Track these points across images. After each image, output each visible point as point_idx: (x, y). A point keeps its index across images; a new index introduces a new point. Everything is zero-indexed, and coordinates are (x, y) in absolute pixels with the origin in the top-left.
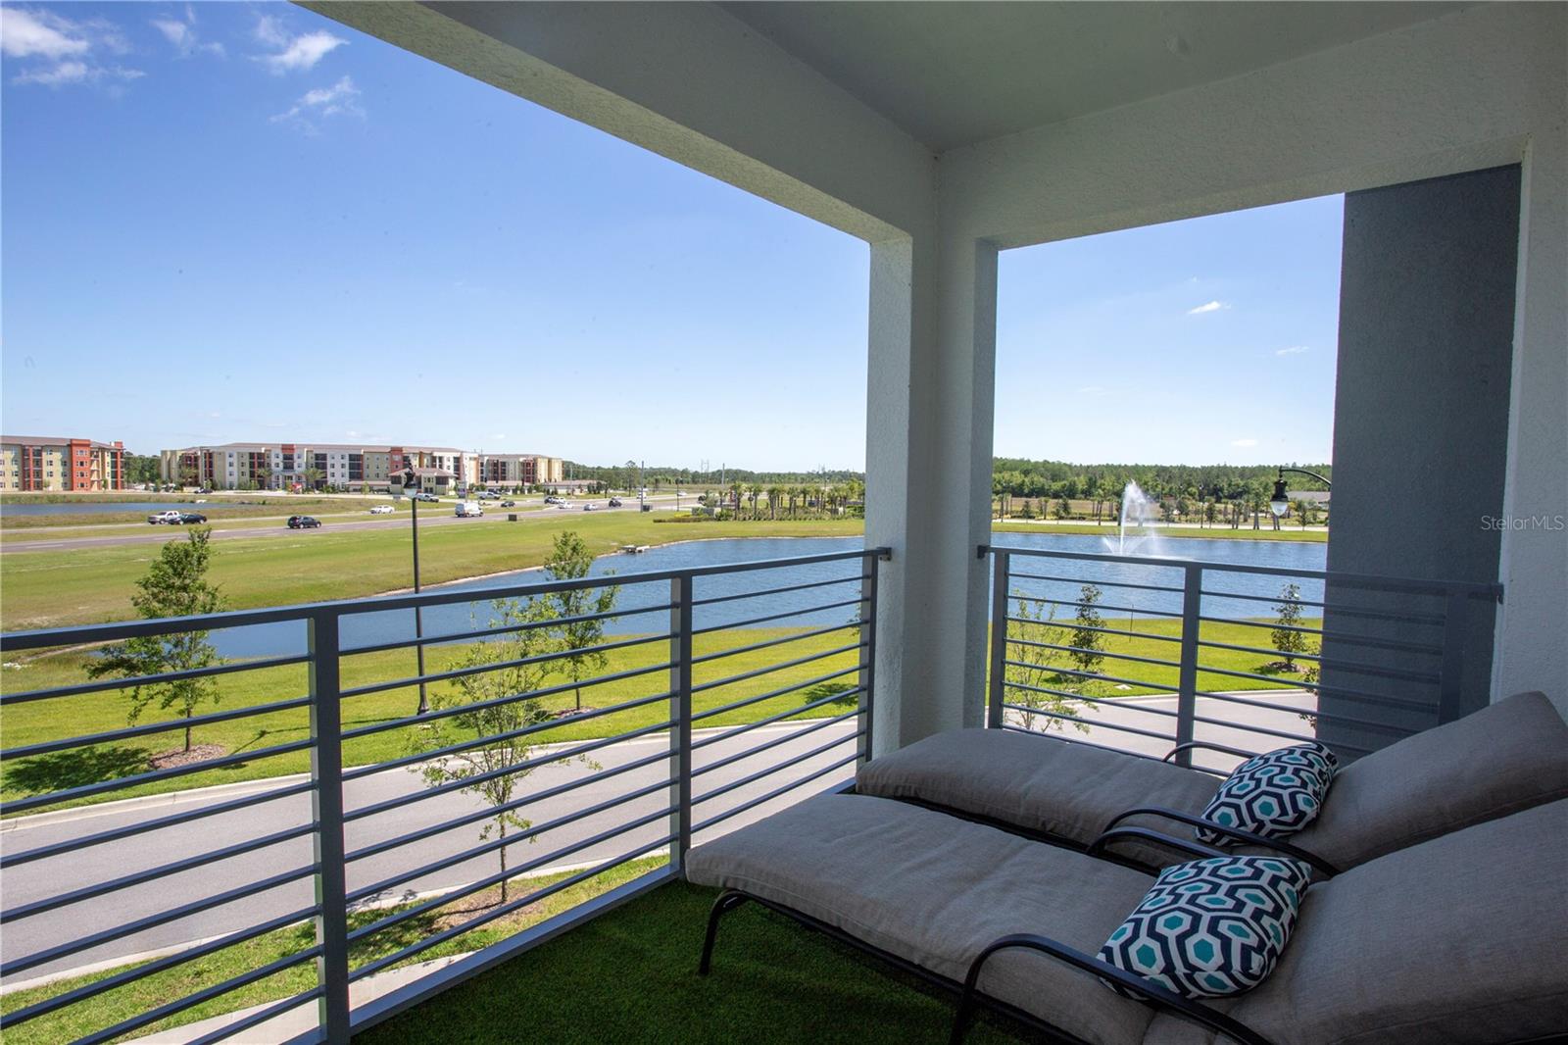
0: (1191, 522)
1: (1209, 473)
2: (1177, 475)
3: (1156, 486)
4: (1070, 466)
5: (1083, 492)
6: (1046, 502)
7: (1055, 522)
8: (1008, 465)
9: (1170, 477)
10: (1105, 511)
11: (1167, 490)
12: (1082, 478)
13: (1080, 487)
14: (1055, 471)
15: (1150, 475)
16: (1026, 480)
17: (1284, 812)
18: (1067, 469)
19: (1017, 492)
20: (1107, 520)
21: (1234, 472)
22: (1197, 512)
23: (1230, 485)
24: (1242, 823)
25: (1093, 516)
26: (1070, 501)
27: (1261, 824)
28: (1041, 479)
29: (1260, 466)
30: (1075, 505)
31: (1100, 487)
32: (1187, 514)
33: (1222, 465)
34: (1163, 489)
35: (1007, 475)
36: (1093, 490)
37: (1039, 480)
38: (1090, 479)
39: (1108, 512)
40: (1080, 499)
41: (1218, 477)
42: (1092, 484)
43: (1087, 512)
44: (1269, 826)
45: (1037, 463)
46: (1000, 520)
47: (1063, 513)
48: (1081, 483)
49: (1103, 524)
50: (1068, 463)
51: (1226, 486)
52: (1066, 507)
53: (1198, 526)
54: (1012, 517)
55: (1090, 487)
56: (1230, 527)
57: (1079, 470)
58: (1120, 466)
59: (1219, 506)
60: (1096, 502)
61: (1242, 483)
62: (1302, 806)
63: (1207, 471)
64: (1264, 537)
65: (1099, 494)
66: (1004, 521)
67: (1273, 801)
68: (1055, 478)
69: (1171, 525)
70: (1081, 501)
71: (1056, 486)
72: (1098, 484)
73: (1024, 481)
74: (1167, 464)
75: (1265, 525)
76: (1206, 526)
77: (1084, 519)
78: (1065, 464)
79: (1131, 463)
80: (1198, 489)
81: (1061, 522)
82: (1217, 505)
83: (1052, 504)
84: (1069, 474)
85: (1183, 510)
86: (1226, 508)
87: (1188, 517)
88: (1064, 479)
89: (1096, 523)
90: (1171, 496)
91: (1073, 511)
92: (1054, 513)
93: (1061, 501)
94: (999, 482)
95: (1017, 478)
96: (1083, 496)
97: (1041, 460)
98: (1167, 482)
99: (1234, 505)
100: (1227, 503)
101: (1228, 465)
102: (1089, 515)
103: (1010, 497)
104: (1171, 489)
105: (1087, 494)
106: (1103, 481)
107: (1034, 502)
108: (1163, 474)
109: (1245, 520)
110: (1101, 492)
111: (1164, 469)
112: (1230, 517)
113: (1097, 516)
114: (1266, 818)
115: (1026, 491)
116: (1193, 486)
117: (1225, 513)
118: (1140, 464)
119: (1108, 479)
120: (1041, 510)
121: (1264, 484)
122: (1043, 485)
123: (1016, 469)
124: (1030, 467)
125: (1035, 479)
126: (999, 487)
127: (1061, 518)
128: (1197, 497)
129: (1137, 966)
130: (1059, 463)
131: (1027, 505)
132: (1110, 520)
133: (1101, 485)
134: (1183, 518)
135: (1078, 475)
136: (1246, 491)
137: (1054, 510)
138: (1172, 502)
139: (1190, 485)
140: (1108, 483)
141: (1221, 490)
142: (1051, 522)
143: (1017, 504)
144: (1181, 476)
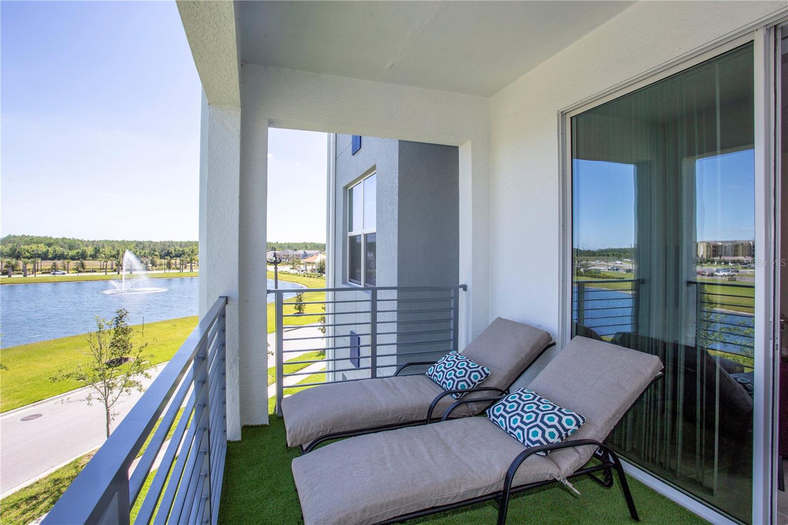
0: (159, 270)
1: (165, 244)
2: (148, 246)
3: (136, 252)
4: (81, 241)
5: (91, 256)
6: (68, 263)
7: (76, 274)
8: (35, 240)
9: (144, 247)
10: (109, 267)
11: (142, 254)
12: (90, 248)
13: (89, 253)
14: (71, 244)
15: (133, 246)
16: (50, 249)
17: (482, 376)
18: (80, 243)
19: (44, 257)
20: (110, 272)
21: (177, 244)
22: (161, 265)
23: (175, 251)
24: (469, 386)
25: (101, 269)
26: (85, 262)
27: (475, 383)
28: (61, 249)
29: (188, 241)
30: (89, 264)
31: (102, 253)
32: (156, 266)
33: (170, 240)
34: (140, 253)
35: (34, 247)
36: (98, 254)
37: (59, 250)
38: (95, 248)
39: (110, 267)
40: (89, 260)
41: (169, 246)
42: (97, 251)
43: (97, 267)
44: (477, 383)
45: (57, 239)
46: (33, 276)
47: (81, 269)
48: (90, 251)
49: (108, 273)
50: (80, 239)
51: (173, 251)
52: (83, 266)
53: (163, 272)
54: (42, 273)
55: (96, 253)
56: (179, 271)
57: (87, 244)
58: (113, 241)
59: (173, 261)
60: (102, 262)
61: (181, 249)
62: (487, 372)
63: (163, 244)
64: (196, 275)
65: (102, 257)
66: (37, 276)
67: (477, 373)
68: (71, 248)
69: (149, 272)
70: (90, 261)
71: (73, 253)
72: (101, 251)
73: (48, 250)
74: (141, 240)
75: (195, 269)
76: (167, 271)
77: (95, 271)
78: (78, 240)
79: (120, 239)
80: (159, 253)
81: (80, 274)
82: (172, 261)
83: (73, 264)
84: (81, 246)
85: (154, 264)
86: (176, 262)
87: (157, 268)
88: (77, 249)
89: (104, 274)
90: (145, 257)
91: (87, 267)
92: (74, 269)
93: (79, 262)
94: (28, 251)
95: (43, 248)
96: (91, 258)
97: (60, 237)
98: (142, 250)
99: (181, 260)
100: (176, 260)
101: (173, 241)
102: (98, 269)
103: (39, 260)
104: (145, 253)
105: (94, 257)
106: (104, 250)
107: (59, 263)
108: (140, 245)
109: (185, 268)
110: (103, 256)
111: (141, 243)
112: (178, 266)
113: (103, 269)
114: (476, 381)
115: (50, 256)
116: (156, 251)
117: (176, 264)
118: (126, 240)
119: (107, 248)
120: (65, 267)
121: (191, 250)
122: (63, 252)
123: (41, 243)
124: (52, 241)
125: (57, 249)
126: (27, 254)
127: (80, 272)
128: (159, 256)
129: (551, 440)
130: (74, 240)
131: (55, 265)
132: (112, 271)
133: (103, 251)
134: (154, 268)
135: (87, 246)
136: (183, 253)
137: (75, 267)
138: (148, 260)
139: (155, 251)
140: (108, 250)
141: (171, 253)
142: (72, 275)
143: (47, 265)
144: (150, 246)
